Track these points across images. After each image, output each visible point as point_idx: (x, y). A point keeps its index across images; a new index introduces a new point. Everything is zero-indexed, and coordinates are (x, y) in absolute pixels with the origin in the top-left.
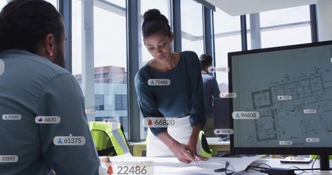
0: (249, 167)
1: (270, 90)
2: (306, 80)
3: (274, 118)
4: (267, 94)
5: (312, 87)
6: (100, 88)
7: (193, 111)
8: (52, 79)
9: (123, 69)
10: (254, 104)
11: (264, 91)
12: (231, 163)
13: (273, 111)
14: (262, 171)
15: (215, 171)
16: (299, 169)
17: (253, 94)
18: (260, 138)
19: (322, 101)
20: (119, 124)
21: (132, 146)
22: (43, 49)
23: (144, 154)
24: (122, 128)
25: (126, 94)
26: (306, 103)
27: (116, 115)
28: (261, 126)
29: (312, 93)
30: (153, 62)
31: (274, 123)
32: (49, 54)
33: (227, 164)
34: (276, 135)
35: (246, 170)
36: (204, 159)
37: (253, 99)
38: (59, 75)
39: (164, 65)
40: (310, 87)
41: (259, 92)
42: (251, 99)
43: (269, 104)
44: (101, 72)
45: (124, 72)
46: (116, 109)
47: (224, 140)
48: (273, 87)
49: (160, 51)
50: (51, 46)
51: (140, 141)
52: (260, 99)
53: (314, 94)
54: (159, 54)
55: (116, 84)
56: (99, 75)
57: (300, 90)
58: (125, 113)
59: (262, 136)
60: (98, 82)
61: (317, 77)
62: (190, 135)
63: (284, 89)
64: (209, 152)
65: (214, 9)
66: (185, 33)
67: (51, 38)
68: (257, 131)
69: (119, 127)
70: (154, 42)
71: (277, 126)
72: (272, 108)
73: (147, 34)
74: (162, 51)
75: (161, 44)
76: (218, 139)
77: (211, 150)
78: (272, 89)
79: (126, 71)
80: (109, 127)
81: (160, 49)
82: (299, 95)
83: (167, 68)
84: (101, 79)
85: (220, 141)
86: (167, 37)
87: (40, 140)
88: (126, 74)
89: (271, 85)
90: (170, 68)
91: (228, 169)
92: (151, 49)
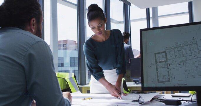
0: (153, 99)
1: (165, 52)
2: (187, 45)
3: (168, 68)
4: (164, 54)
5: (192, 50)
6: (61, 53)
7: (118, 66)
8: (33, 45)
9: (75, 42)
10: (156, 60)
11: (162, 53)
12: (142, 97)
13: (167, 65)
14: (161, 101)
15: (132, 101)
16: (183, 100)
17: (155, 54)
18: (160, 81)
19: (198, 58)
20: (73, 74)
21: (81, 88)
22: (29, 28)
23: (88, 92)
24: (75, 77)
25: (77, 57)
26: (188, 59)
27: (71, 69)
28: (160, 74)
29: (191, 53)
30: (94, 36)
31: (168, 72)
32: (32, 30)
33: (140, 97)
34: (169, 79)
35: (151, 101)
36: (125, 94)
37: (156, 57)
38: (38, 42)
39: (101, 38)
40: (190, 50)
41: (159, 53)
42: (154, 57)
43: (165, 60)
44: (62, 43)
45: (76, 44)
46: (71, 66)
47: (137, 84)
48: (167, 50)
49: (99, 30)
50: (33, 25)
51: (85, 84)
52: (160, 57)
53: (193, 54)
54: (98, 31)
55: (71, 51)
56: (61, 45)
57: (184, 52)
58: (76, 68)
59: (161, 79)
60: (60, 49)
61: (195, 43)
62: (116, 80)
63: (174, 51)
64: (127, 91)
65: (130, 5)
66: (113, 19)
67: (34, 21)
68: (158, 77)
69: (73, 76)
70: (95, 24)
71: (170, 74)
72: (167, 63)
73: (91, 19)
74: (100, 29)
75: (100, 25)
76: (133, 83)
77: (129, 90)
78: (167, 51)
79: (77, 43)
80: (67, 76)
81: (99, 28)
82: (183, 55)
83: (103, 40)
84: (62, 47)
85: (134, 84)
86: (103, 21)
87: (26, 82)
88: (77, 45)
89: (166, 49)
90: (104, 40)
91: (140, 100)
92: (93, 28)
